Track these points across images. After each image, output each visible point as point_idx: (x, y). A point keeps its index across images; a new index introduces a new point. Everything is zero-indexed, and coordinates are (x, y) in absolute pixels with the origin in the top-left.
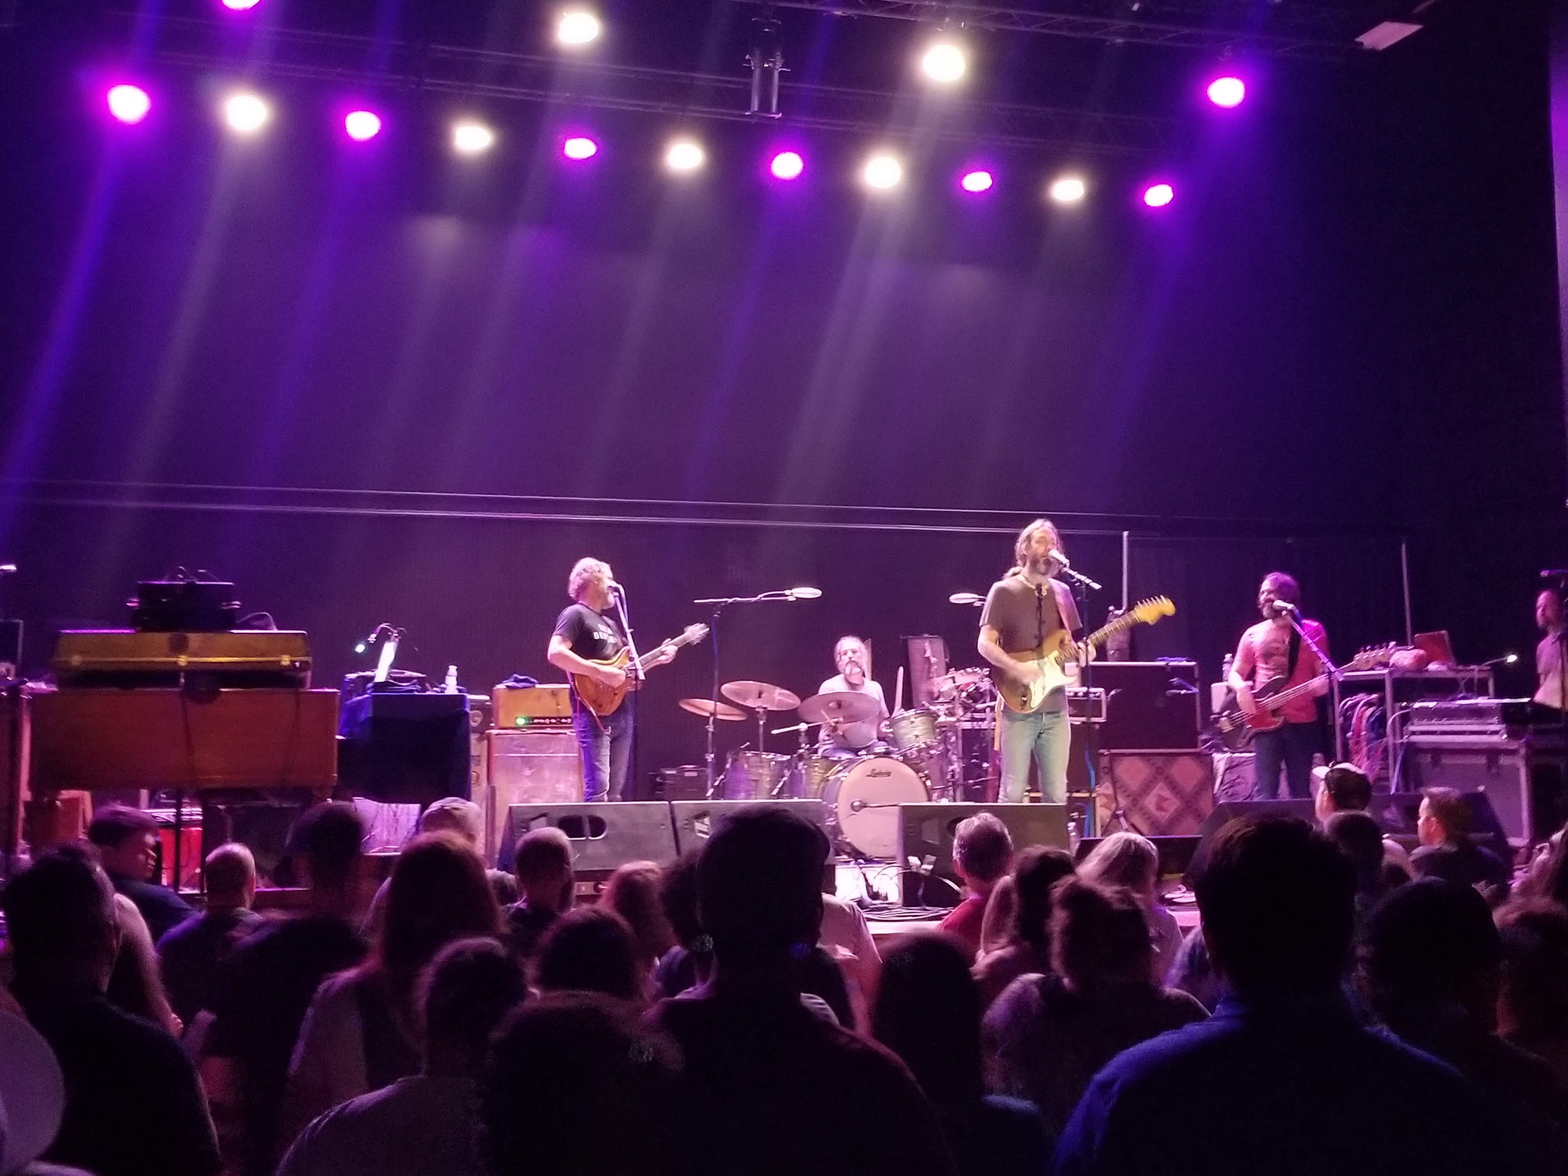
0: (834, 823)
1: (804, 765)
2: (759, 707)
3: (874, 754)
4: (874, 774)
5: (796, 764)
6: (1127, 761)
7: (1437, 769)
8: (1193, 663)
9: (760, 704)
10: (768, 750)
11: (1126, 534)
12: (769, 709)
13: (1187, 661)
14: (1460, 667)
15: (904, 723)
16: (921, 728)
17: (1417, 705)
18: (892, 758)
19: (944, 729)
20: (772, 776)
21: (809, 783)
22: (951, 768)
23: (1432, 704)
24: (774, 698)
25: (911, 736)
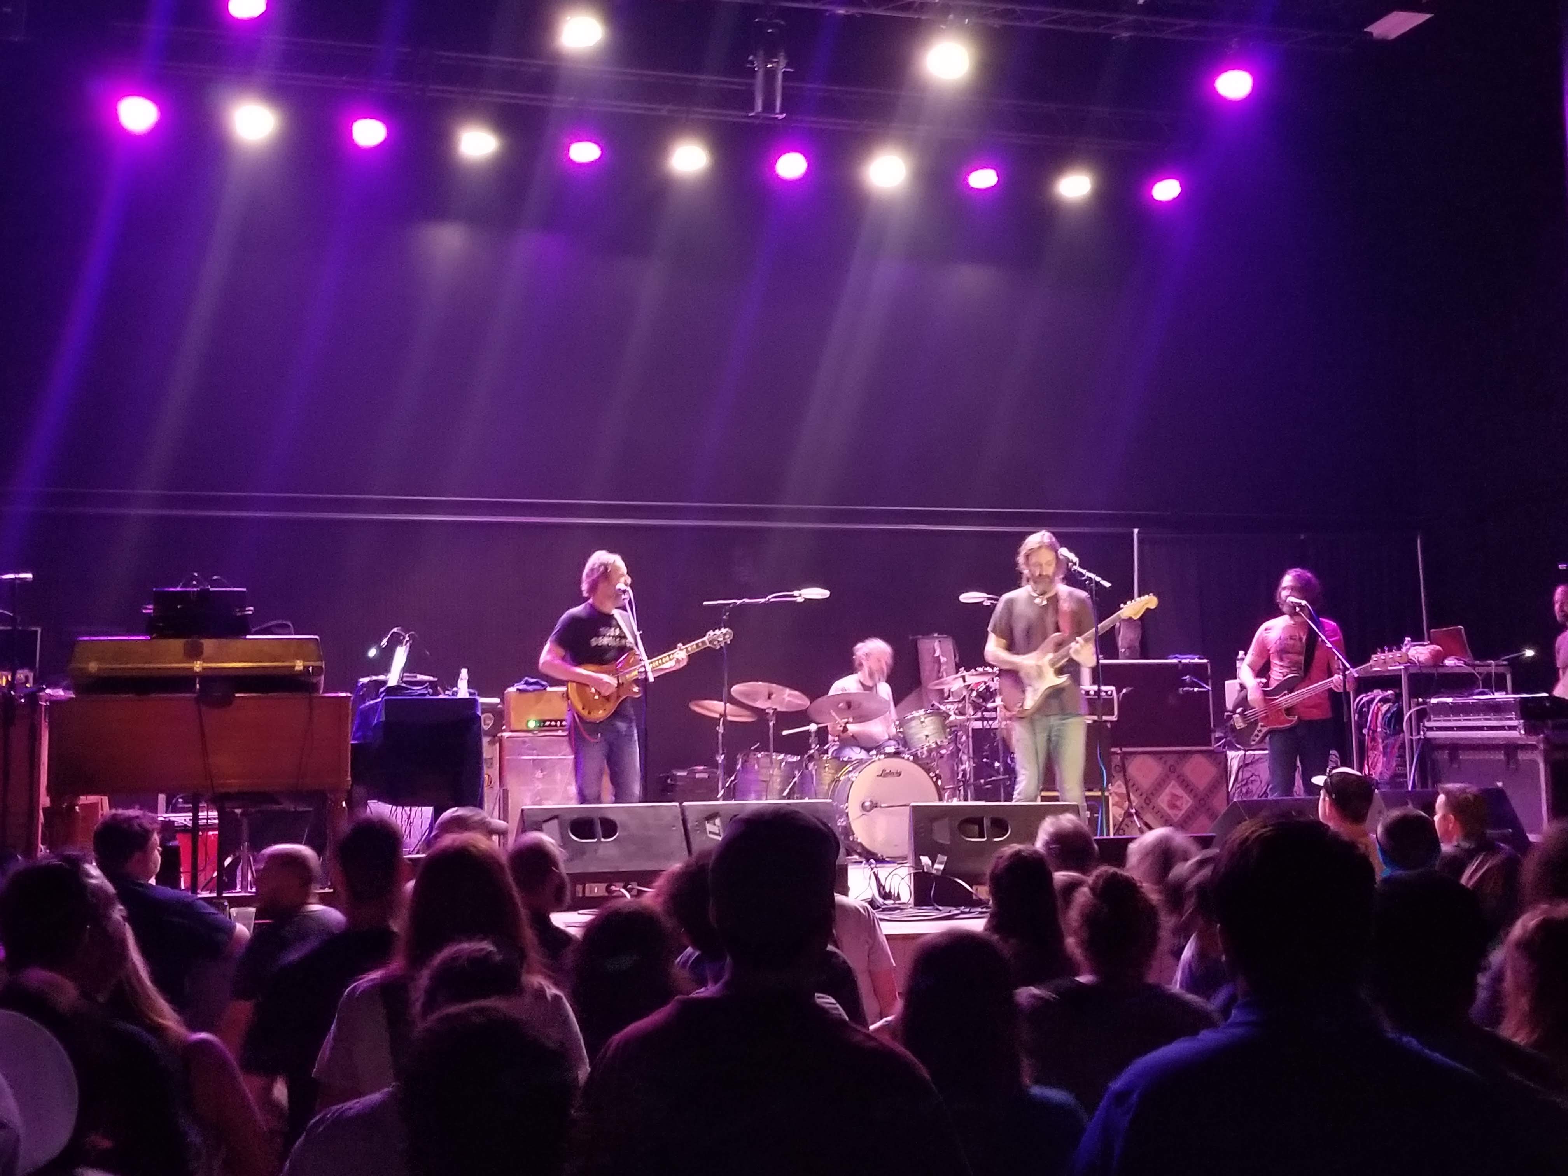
0: (844, 823)
1: (814, 765)
2: (768, 708)
3: (885, 754)
4: (884, 774)
5: (806, 765)
6: (1139, 760)
7: (1455, 766)
8: (1205, 661)
9: (769, 705)
10: (778, 751)
11: (1136, 531)
12: (779, 710)
13: (1199, 658)
14: (1478, 662)
15: (914, 723)
16: (932, 727)
17: (1434, 701)
18: (903, 758)
19: (953, 729)
20: (781, 776)
21: (820, 783)
22: (963, 767)
23: (1449, 700)
24: (784, 699)
25: (922, 736)
